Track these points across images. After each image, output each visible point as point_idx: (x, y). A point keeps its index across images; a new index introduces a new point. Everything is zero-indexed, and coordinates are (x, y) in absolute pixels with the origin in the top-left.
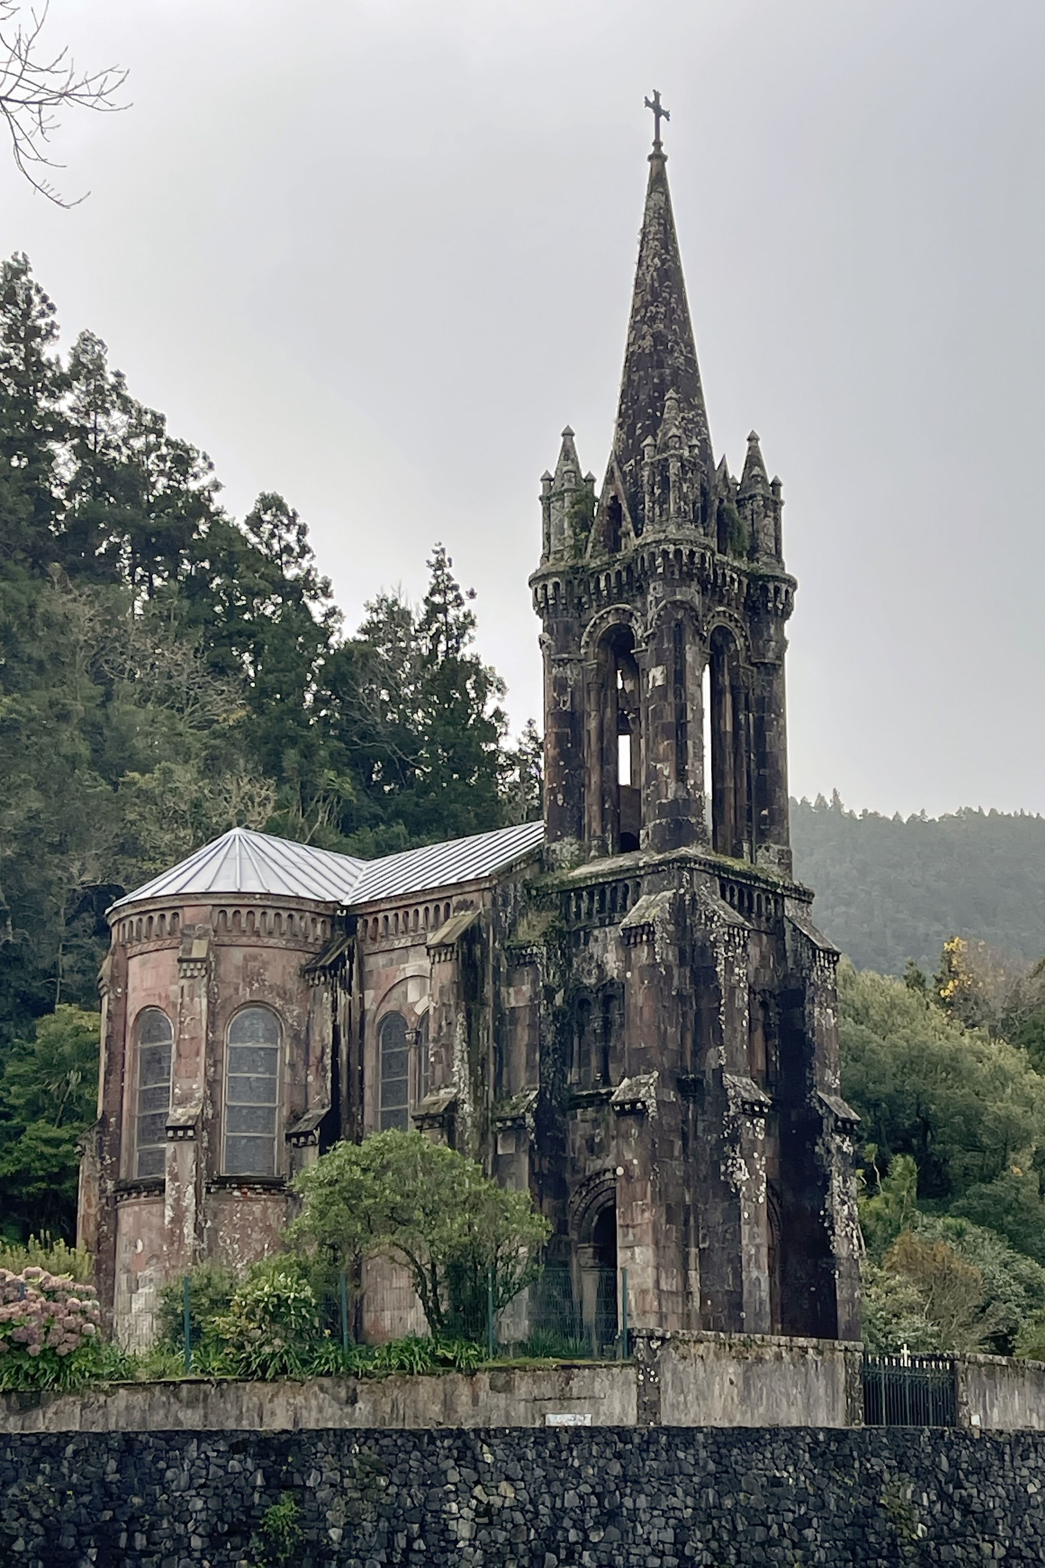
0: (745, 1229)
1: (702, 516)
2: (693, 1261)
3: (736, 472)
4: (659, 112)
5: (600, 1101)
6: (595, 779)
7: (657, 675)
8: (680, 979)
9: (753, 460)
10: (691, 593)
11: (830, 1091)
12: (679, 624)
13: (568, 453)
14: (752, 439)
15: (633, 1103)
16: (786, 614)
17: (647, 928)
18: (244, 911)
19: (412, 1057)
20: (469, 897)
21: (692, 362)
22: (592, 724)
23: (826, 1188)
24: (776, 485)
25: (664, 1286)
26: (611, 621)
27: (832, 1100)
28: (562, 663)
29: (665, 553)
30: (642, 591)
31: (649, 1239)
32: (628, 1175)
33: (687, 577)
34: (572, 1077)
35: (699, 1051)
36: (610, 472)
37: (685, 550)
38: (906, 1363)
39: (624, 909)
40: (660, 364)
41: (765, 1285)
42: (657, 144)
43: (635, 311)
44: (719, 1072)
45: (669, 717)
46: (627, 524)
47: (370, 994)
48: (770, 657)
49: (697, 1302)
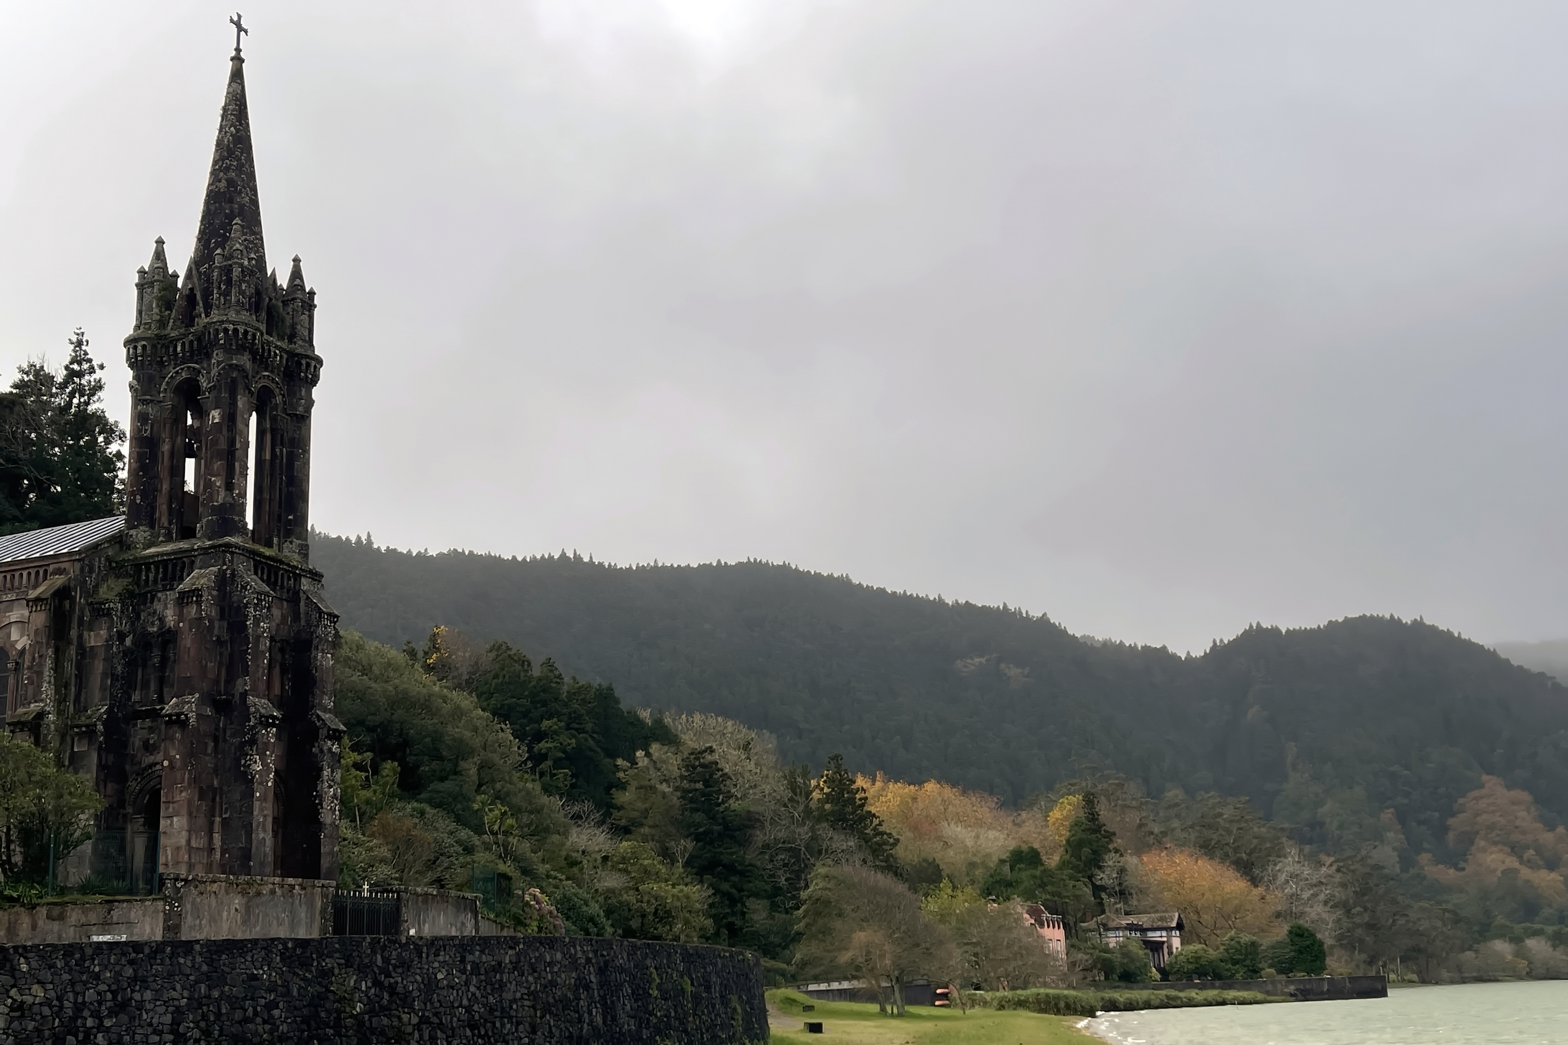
0: (257, 804)
1: (256, 307)
2: (217, 827)
3: (283, 281)
4: (240, 29)
5: (154, 714)
6: (165, 487)
7: (215, 416)
8: (220, 629)
9: (296, 274)
10: (244, 360)
11: (325, 710)
12: (234, 381)
13: (160, 255)
14: (297, 260)
15: (178, 715)
16: (314, 381)
17: (196, 592)
19: (11, 681)
20: (63, 566)
21: (255, 203)
22: (166, 448)
23: (319, 776)
24: (312, 293)
25: (194, 844)
26: (184, 375)
27: (326, 716)
28: (145, 402)
29: (226, 330)
30: (209, 356)
31: (184, 811)
32: (171, 767)
33: (241, 349)
34: (136, 697)
35: (230, 680)
36: (190, 270)
37: (241, 329)
38: (366, 894)
39: (182, 579)
40: (231, 201)
41: (269, 842)
42: (238, 50)
43: (215, 162)
44: (245, 694)
45: (223, 445)
46: (200, 308)
48: (301, 410)
49: (218, 855)
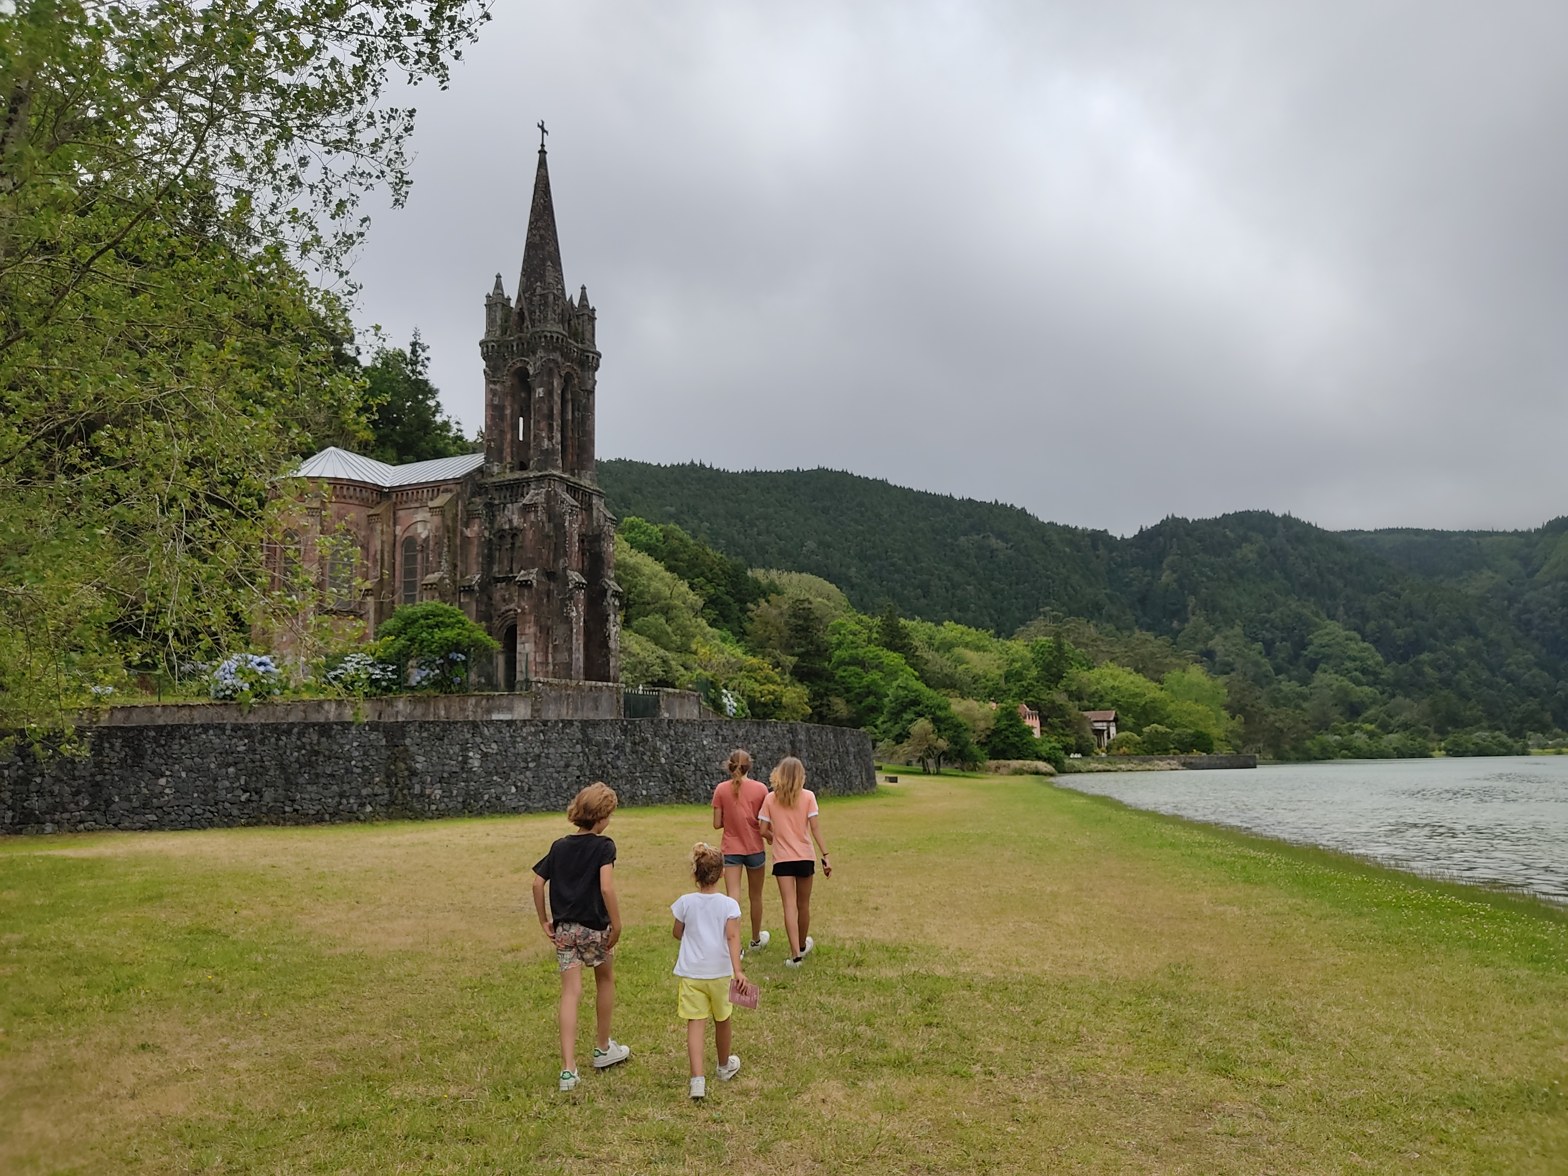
0: (574, 636)
1: (562, 322)
2: (550, 650)
3: (576, 303)
4: (544, 131)
5: (509, 580)
6: (509, 436)
7: (540, 392)
8: (548, 528)
9: (584, 297)
10: (557, 356)
11: (610, 579)
12: (551, 369)
13: (498, 286)
14: (583, 288)
15: (526, 581)
16: (596, 369)
17: (535, 505)
18: (338, 487)
19: (419, 556)
20: (449, 487)
21: (557, 250)
22: (508, 412)
23: (607, 620)
24: (594, 310)
25: (538, 660)
26: (519, 365)
27: (611, 583)
28: (494, 383)
29: (546, 337)
30: (534, 353)
31: (533, 639)
32: (523, 613)
33: (555, 349)
34: (496, 568)
35: (555, 560)
36: (519, 296)
37: (555, 335)
38: (641, 692)
39: (522, 496)
40: (543, 249)
41: (581, 660)
42: (543, 145)
43: (531, 223)
44: (565, 569)
45: (545, 411)
46: (527, 323)
47: (398, 528)
48: (589, 387)
49: (551, 667)
